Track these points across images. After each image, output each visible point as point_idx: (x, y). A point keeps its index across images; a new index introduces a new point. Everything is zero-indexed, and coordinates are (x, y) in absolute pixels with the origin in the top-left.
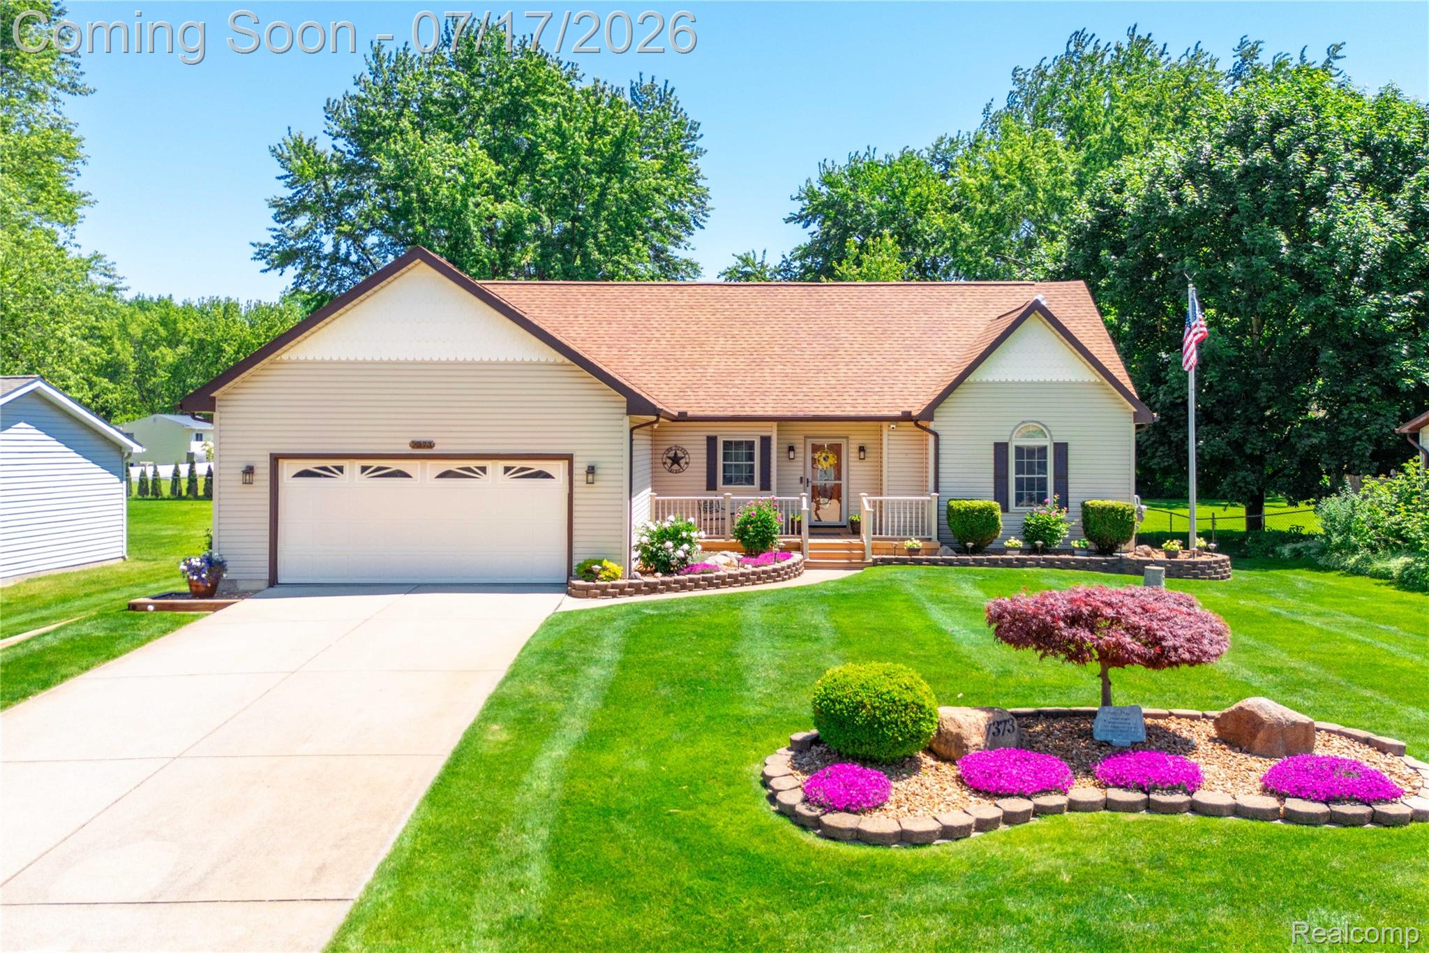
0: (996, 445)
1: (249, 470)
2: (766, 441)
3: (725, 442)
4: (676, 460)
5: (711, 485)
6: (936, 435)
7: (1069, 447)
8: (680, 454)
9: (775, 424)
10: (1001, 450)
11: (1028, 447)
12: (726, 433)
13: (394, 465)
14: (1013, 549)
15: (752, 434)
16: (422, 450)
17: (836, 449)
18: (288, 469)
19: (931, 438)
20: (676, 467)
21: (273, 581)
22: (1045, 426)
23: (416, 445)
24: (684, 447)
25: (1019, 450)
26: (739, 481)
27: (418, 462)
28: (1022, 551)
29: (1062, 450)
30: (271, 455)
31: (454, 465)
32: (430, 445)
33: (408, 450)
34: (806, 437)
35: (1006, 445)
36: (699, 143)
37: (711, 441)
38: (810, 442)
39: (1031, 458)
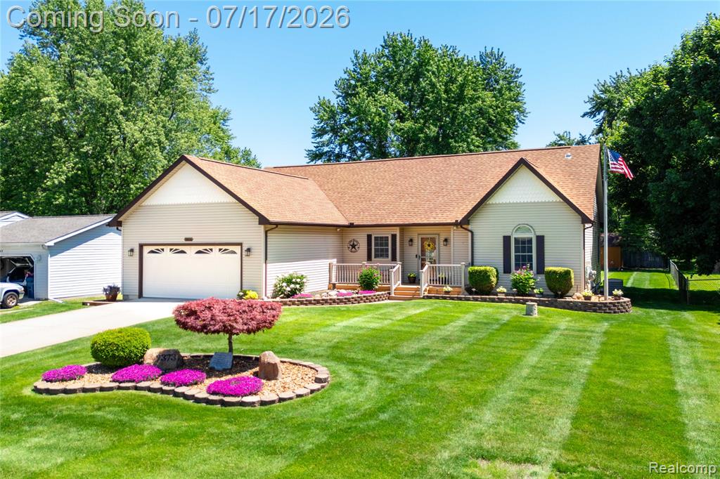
0: (505, 237)
1: (132, 250)
2: (394, 237)
3: (375, 237)
4: (353, 246)
5: (369, 258)
6: (472, 233)
7: (545, 238)
8: (355, 243)
9: (398, 228)
10: (507, 240)
11: (521, 238)
12: (376, 233)
13: (181, 248)
14: (500, 293)
15: (387, 233)
16: (189, 242)
17: (433, 240)
18: (146, 249)
19: (470, 234)
20: (353, 249)
21: (141, 295)
22: (531, 227)
23: (187, 239)
24: (358, 240)
25: (517, 240)
26: (382, 256)
27: (188, 247)
28: (507, 294)
29: (541, 240)
30: (140, 244)
31: (201, 248)
32: (191, 239)
33: (183, 241)
34: (419, 234)
35: (510, 237)
36: (520, 80)
37: (369, 237)
38: (420, 237)
39: (524, 245)
